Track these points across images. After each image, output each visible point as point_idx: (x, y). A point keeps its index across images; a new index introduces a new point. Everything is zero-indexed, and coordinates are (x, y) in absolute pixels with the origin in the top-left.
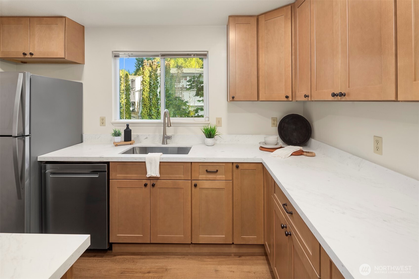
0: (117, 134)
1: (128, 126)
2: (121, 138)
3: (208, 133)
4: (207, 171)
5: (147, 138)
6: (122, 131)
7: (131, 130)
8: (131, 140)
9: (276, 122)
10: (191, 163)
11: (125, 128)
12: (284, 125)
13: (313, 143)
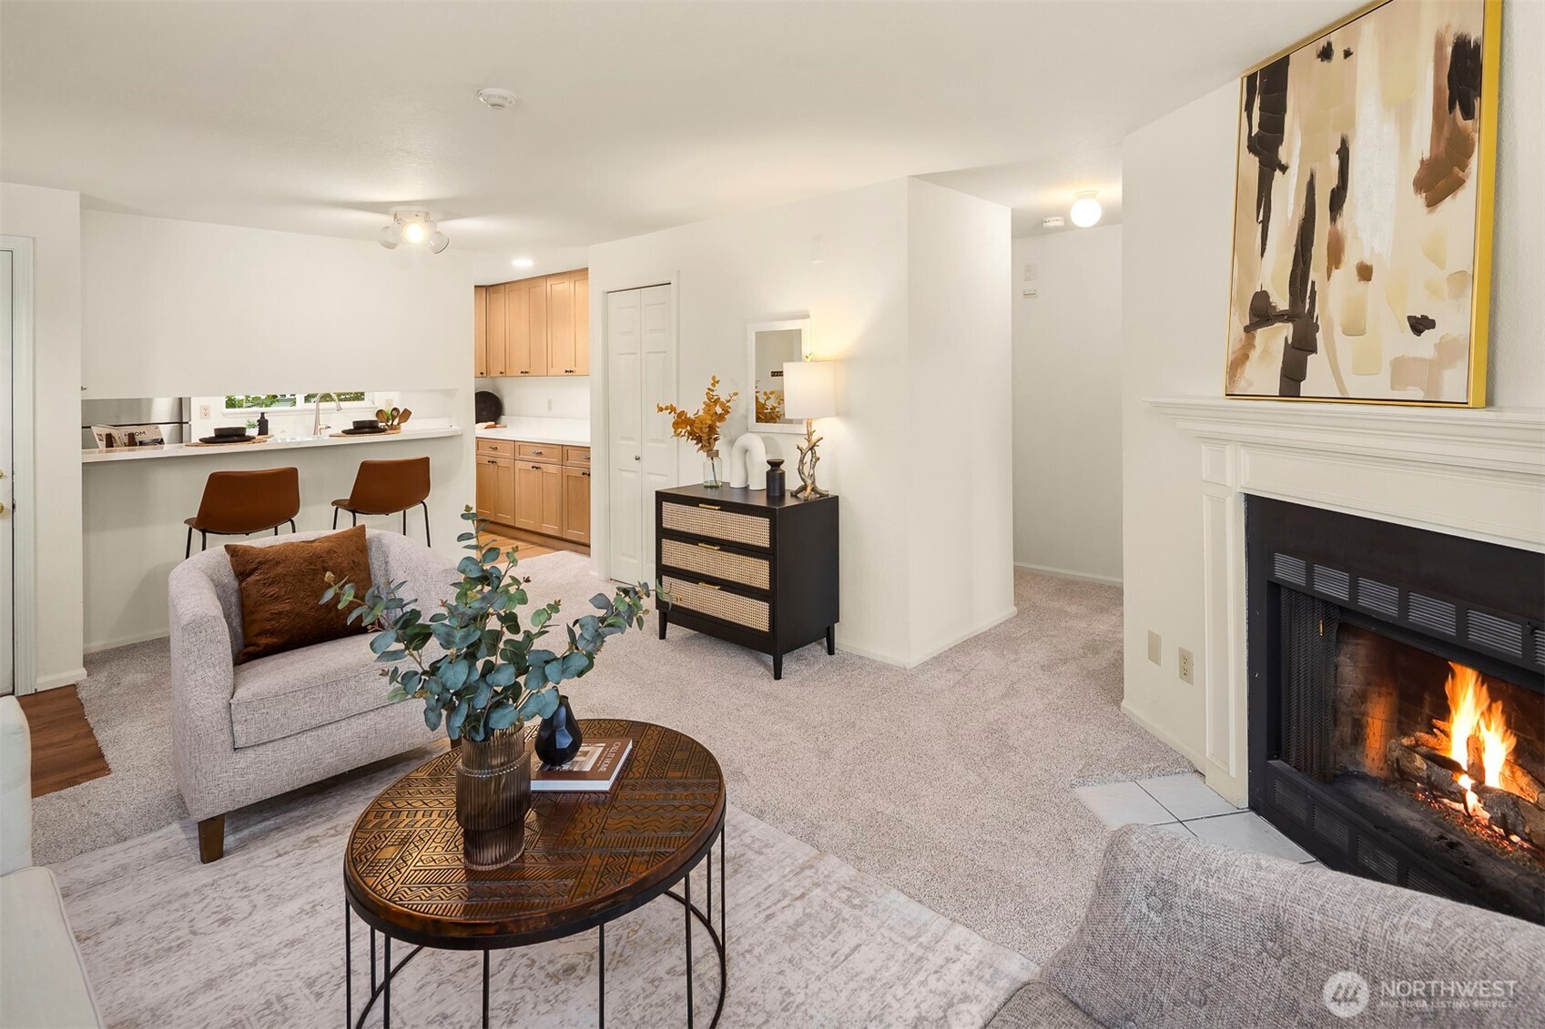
7: (267, 420)
13: (503, 418)
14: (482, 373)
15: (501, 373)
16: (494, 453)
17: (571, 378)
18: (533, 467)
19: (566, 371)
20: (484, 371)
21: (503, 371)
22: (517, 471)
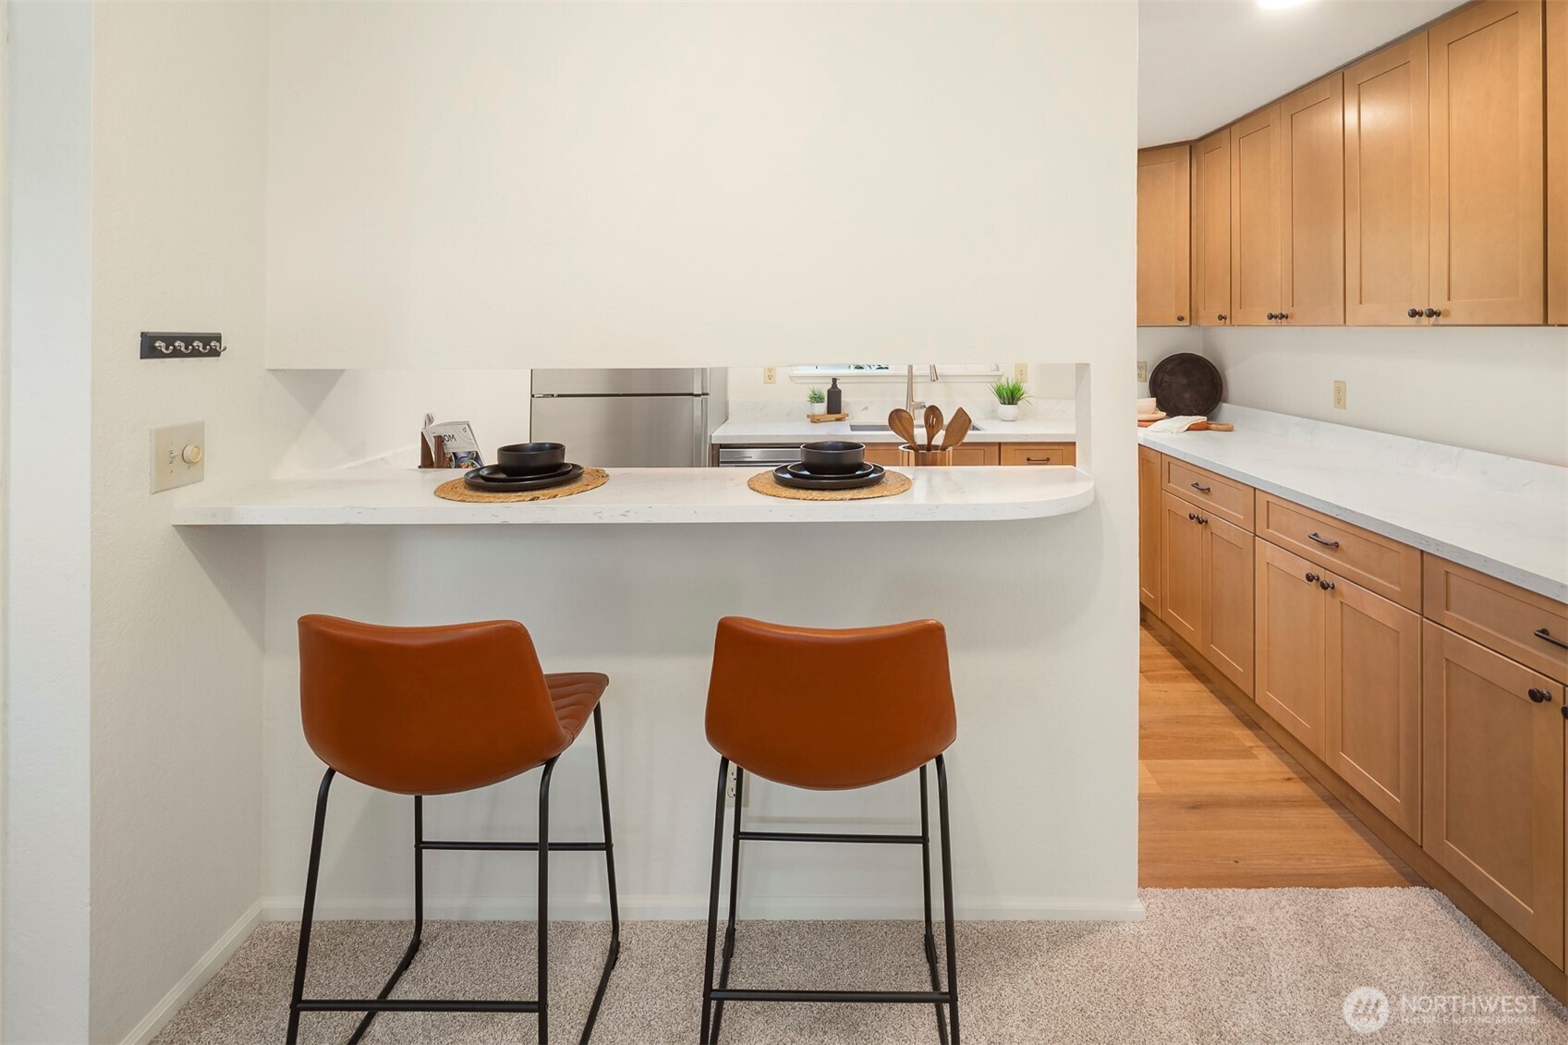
0: (816, 398)
1: (834, 380)
2: (821, 408)
3: (1009, 394)
4: (1028, 459)
5: (866, 408)
6: (824, 389)
7: (840, 391)
8: (840, 412)
9: (1143, 372)
10: (1000, 444)
11: (830, 386)
12: (1162, 379)
13: (1226, 411)
14: (1181, 319)
15: (1221, 318)
16: (1201, 498)
17: (1425, 332)
18: (1310, 578)
19: (1414, 314)
20: (1186, 314)
21: (1226, 313)
22: (1261, 569)
